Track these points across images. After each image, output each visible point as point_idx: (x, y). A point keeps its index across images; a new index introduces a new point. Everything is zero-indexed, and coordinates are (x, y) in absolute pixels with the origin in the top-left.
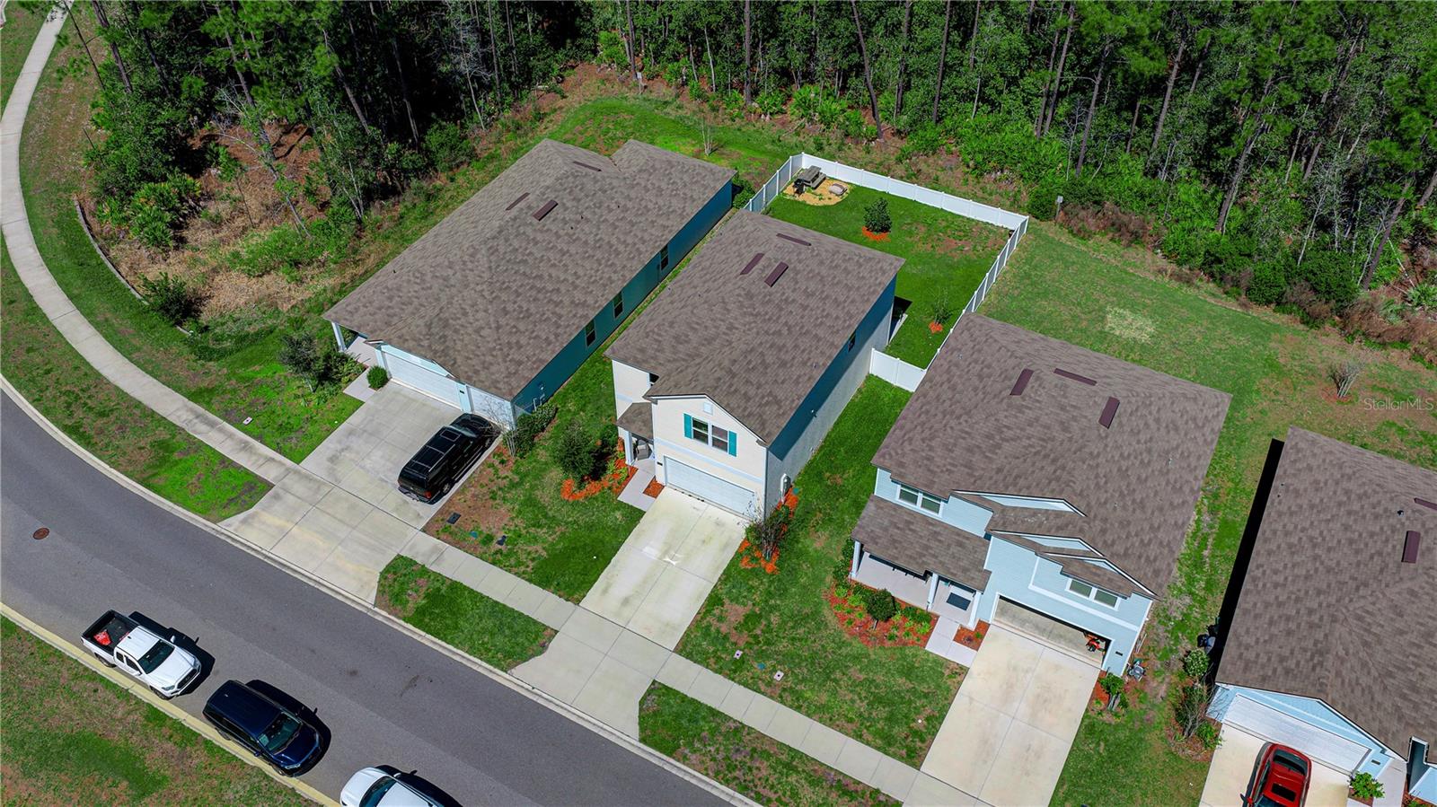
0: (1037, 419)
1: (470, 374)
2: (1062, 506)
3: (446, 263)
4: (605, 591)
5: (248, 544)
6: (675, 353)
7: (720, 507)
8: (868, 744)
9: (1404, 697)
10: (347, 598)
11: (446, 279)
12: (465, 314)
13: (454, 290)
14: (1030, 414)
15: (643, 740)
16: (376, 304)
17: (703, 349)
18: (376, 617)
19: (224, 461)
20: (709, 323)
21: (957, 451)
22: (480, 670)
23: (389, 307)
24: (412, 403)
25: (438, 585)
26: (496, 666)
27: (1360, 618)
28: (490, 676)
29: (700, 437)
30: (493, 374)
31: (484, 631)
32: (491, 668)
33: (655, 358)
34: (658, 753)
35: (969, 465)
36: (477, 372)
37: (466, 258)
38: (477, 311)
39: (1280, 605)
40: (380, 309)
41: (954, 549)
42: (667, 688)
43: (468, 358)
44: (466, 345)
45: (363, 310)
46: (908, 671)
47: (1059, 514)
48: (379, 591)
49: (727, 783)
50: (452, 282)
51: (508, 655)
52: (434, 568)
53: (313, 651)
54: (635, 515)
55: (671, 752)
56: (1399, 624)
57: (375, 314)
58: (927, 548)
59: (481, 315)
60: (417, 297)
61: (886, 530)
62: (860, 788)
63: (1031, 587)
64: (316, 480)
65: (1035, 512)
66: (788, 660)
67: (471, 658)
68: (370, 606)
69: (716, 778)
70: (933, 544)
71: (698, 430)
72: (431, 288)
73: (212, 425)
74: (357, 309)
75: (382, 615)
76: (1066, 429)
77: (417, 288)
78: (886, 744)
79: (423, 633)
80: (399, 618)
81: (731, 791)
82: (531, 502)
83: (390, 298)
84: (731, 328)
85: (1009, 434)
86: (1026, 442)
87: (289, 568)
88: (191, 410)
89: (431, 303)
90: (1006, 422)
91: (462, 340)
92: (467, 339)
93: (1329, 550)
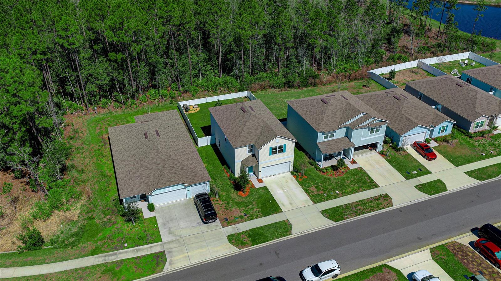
0: (336, 105)
1: (192, 181)
2: (362, 115)
3: (151, 159)
4: (284, 205)
5: (181, 267)
6: (252, 137)
7: (279, 174)
8: (367, 190)
9: (422, 120)
10: (230, 254)
11: (155, 163)
12: (173, 167)
13: (161, 164)
14: (334, 105)
15: (336, 222)
16: (138, 183)
17: (257, 132)
18: (245, 251)
19: (136, 258)
20: (252, 125)
21: (330, 120)
22: (285, 239)
23: (144, 181)
24: (170, 208)
25: (248, 233)
26: (287, 235)
27: (405, 112)
28: (289, 238)
29: (275, 153)
30: (199, 177)
31: (273, 232)
32: (287, 237)
33: (248, 141)
34: (342, 221)
35: (335, 121)
36: (193, 179)
37: (156, 154)
38: (176, 164)
39: (392, 119)
40: (141, 183)
41: (342, 142)
42: (324, 210)
43: (187, 178)
44: (182, 175)
45: (135, 188)
46: (354, 174)
47: (362, 117)
48: (236, 246)
49: (359, 215)
50: (158, 162)
51: (286, 232)
52: (240, 231)
53: (243, 270)
54: (265, 188)
55: (343, 219)
56: (411, 110)
57: (140, 186)
58: (338, 145)
59: (178, 165)
60: (150, 173)
61: (327, 147)
62: (378, 197)
63: (362, 139)
64: (175, 241)
65: (357, 120)
66: (334, 189)
67: (280, 239)
68: (239, 251)
69: (357, 216)
70: (338, 144)
71: (274, 151)
72: (153, 168)
73: (116, 254)
74: (132, 189)
75: (245, 250)
76: (343, 104)
77: (148, 171)
78: (370, 188)
79: (261, 244)
80: (250, 247)
81: (363, 215)
82: (238, 204)
83: (141, 179)
84: (259, 123)
85: (335, 111)
86: (339, 111)
87: (203, 262)
88: (99, 257)
89: (157, 172)
90: (332, 109)
91: (180, 174)
92: (181, 173)
93: (386, 107)
